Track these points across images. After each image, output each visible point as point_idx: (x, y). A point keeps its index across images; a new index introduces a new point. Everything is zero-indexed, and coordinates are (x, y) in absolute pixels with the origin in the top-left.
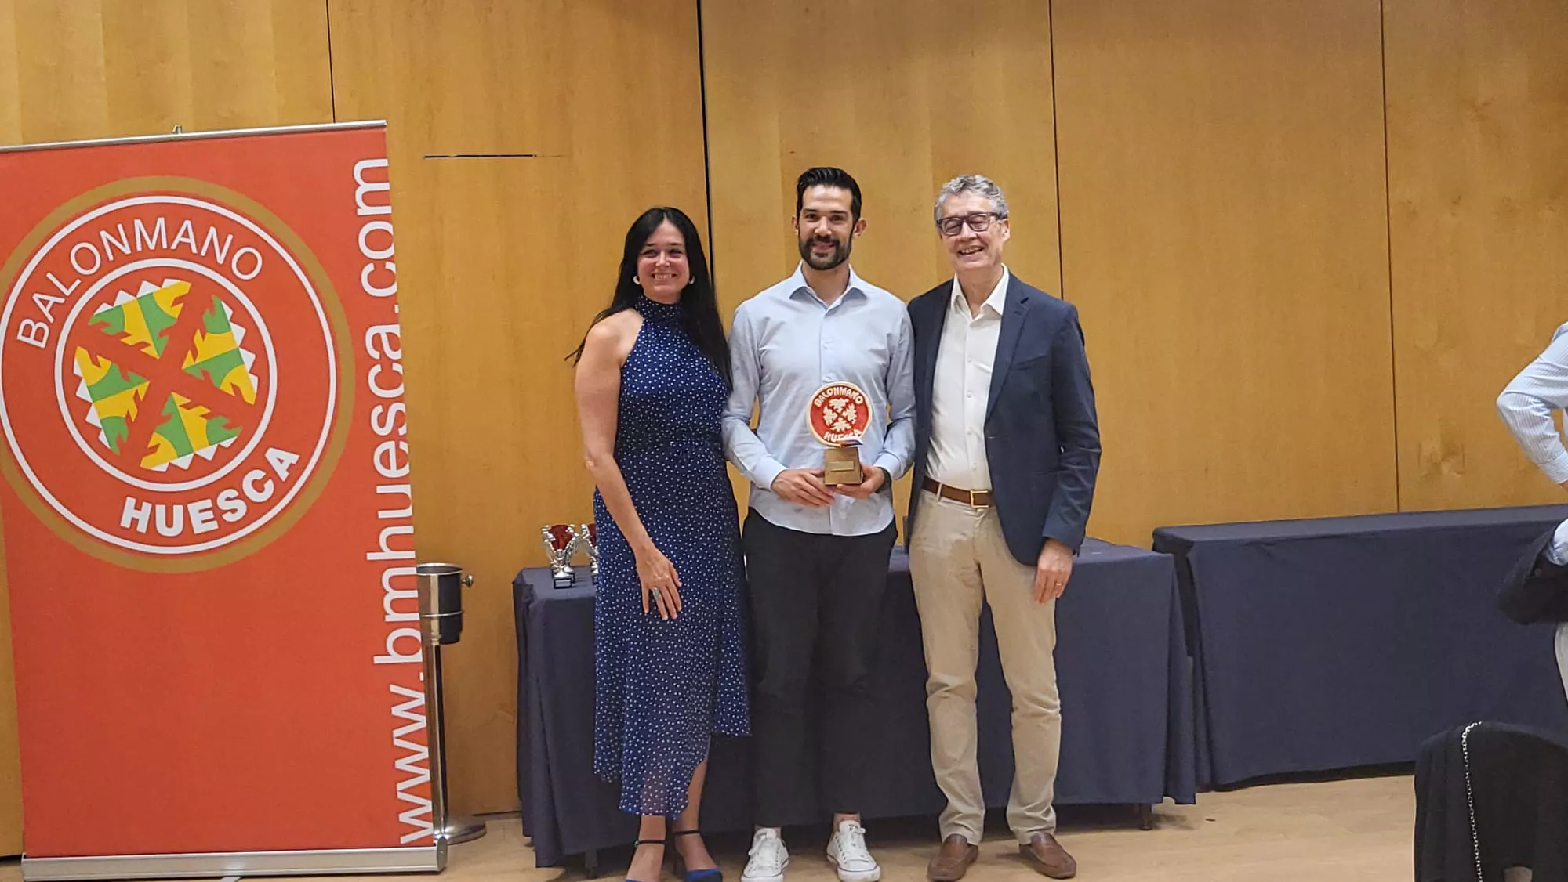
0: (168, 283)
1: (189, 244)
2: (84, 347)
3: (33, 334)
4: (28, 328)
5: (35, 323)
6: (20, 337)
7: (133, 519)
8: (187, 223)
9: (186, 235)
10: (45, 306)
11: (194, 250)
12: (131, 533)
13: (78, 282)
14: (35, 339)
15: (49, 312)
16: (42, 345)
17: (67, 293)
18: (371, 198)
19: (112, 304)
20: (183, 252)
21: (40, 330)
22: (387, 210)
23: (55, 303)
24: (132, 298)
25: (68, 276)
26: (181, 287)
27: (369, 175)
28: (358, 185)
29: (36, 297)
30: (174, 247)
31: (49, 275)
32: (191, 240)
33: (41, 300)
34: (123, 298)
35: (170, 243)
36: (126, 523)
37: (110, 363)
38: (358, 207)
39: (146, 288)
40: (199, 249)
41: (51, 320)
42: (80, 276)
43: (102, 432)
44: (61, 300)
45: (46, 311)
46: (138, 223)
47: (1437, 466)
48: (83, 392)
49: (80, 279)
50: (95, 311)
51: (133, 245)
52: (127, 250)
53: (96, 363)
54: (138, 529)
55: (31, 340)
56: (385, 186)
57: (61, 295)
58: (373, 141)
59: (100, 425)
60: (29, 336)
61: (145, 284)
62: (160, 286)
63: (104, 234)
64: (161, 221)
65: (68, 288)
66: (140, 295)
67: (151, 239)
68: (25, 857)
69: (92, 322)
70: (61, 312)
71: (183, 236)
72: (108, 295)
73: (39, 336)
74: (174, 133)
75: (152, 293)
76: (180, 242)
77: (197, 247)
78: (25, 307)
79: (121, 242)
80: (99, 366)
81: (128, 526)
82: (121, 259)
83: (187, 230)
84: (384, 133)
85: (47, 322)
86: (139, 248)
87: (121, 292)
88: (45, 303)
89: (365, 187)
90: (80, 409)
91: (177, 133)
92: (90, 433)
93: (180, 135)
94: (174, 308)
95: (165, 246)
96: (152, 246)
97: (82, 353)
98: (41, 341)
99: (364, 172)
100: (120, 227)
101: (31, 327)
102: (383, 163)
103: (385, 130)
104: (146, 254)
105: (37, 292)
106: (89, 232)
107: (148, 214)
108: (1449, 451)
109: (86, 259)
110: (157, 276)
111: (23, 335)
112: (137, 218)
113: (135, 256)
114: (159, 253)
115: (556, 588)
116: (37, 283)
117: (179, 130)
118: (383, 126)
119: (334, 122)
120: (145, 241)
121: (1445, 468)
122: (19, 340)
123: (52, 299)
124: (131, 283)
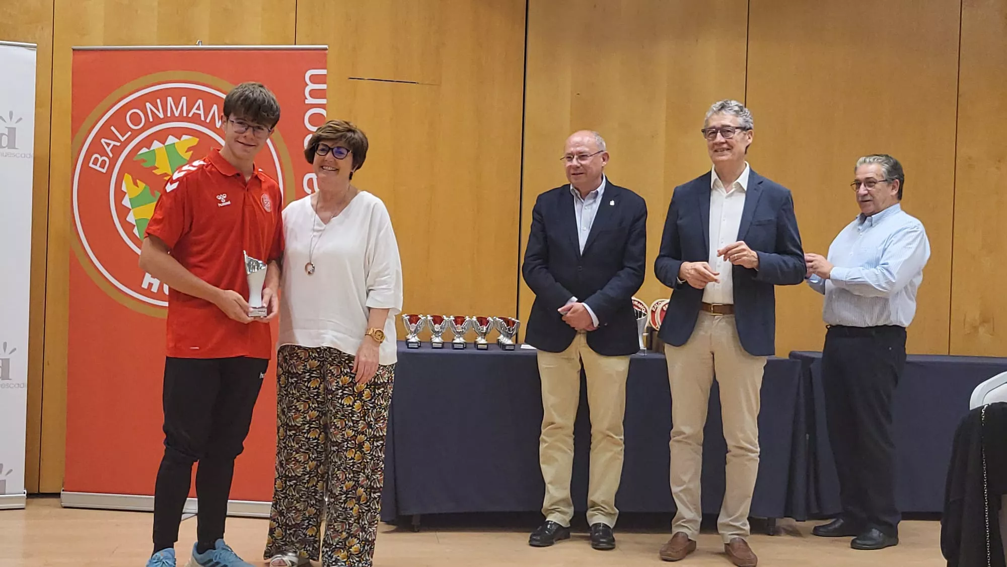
0: (185, 137)
1: (200, 115)
2: (129, 173)
3: (99, 164)
4: (97, 159)
5: (101, 157)
6: (91, 165)
7: (150, 283)
8: (200, 101)
9: (198, 109)
10: (108, 147)
11: (203, 118)
12: (148, 292)
13: (130, 133)
14: (100, 167)
15: (111, 150)
16: (104, 171)
17: (122, 139)
18: (314, 94)
19: (149, 149)
20: (196, 119)
21: (104, 162)
22: (323, 101)
23: (114, 145)
24: (162, 145)
25: (123, 129)
26: (192, 141)
27: (315, 79)
28: (307, 85)
29: (103, 141)
30: (190, 115)
31: (112, 128)
32: (201, 112)
33: (106, 143)
34: (156, 145)
35: (188, 113)
36: (145, 285)
37: (144, 185)
38: (306, 99)
39: (171, 140)
40: (206, 118)
41: (111, 155)
42: (131, 129)
43: (136, 228)
44: (118, 144)
45: (108, 150)
46: (170, 99)
47: (975, 328)
48: (126, 202)
49: (131, 132)
50: (138, 152)
51: (165, 111)
52: (161, 116)
53: (136, 184)
54: (152, 290)
55: (97, 167)
56: (324, 87)
57: (118, 140)
58: (319, 58)
59: (134, 223)
60: (96, 165)
61: (170, 137)
62: (180, 139)
63: (148, 105)
64: (184, 99)
65: (123, 137)
66: (166, 144)
67: (177, 110)
68: (63, 491)
69: (135, 159)
70: (117, 151)
71: (196, 109)
72: (147, 142)
73: (102, 166)
74: (197, 45)
75: (174, 143)
76: (194, 113)
77: (204, 117)
78: (96, 147)
79: (158, 110)
80: (138, 186)
81: (146, 287)
82: (158, 121)
83: (199, 105)
84: (326, 54)
85: (107, 156)
86: (169, 115)
87: (155, 141)
88: (108, 145)
89: (311, 86)
90: (123, 212)
91: (199, 45)
92: (128, 227)
93: (200, 46)
94: (187, 153)
95: (185, 115)
96: (177, 114)
97: (128, 178)
98: (103, 168)
99: (312, 77)
100: (158, 101)
101: (98, 159)
102: (324, 72)
103: (327, 51)
104: (173, 119)
105: (104, 138)
106: (139, 103)
107: (177, 94)
108: (984, 321)
109: (136, 119)
110: (178, 133)
111: (93, 164)
112: (169, 96)
113: (166, 120)
114: (181, 119)
115: (408, 348)
116: (105, 132)
117: (200, 43)
118: (326, 49)
119: (295, 44)
120: (173, 111)
121: (981, 330)
122: (90, 167)
123: (113, 143)
124: (161, 136)
